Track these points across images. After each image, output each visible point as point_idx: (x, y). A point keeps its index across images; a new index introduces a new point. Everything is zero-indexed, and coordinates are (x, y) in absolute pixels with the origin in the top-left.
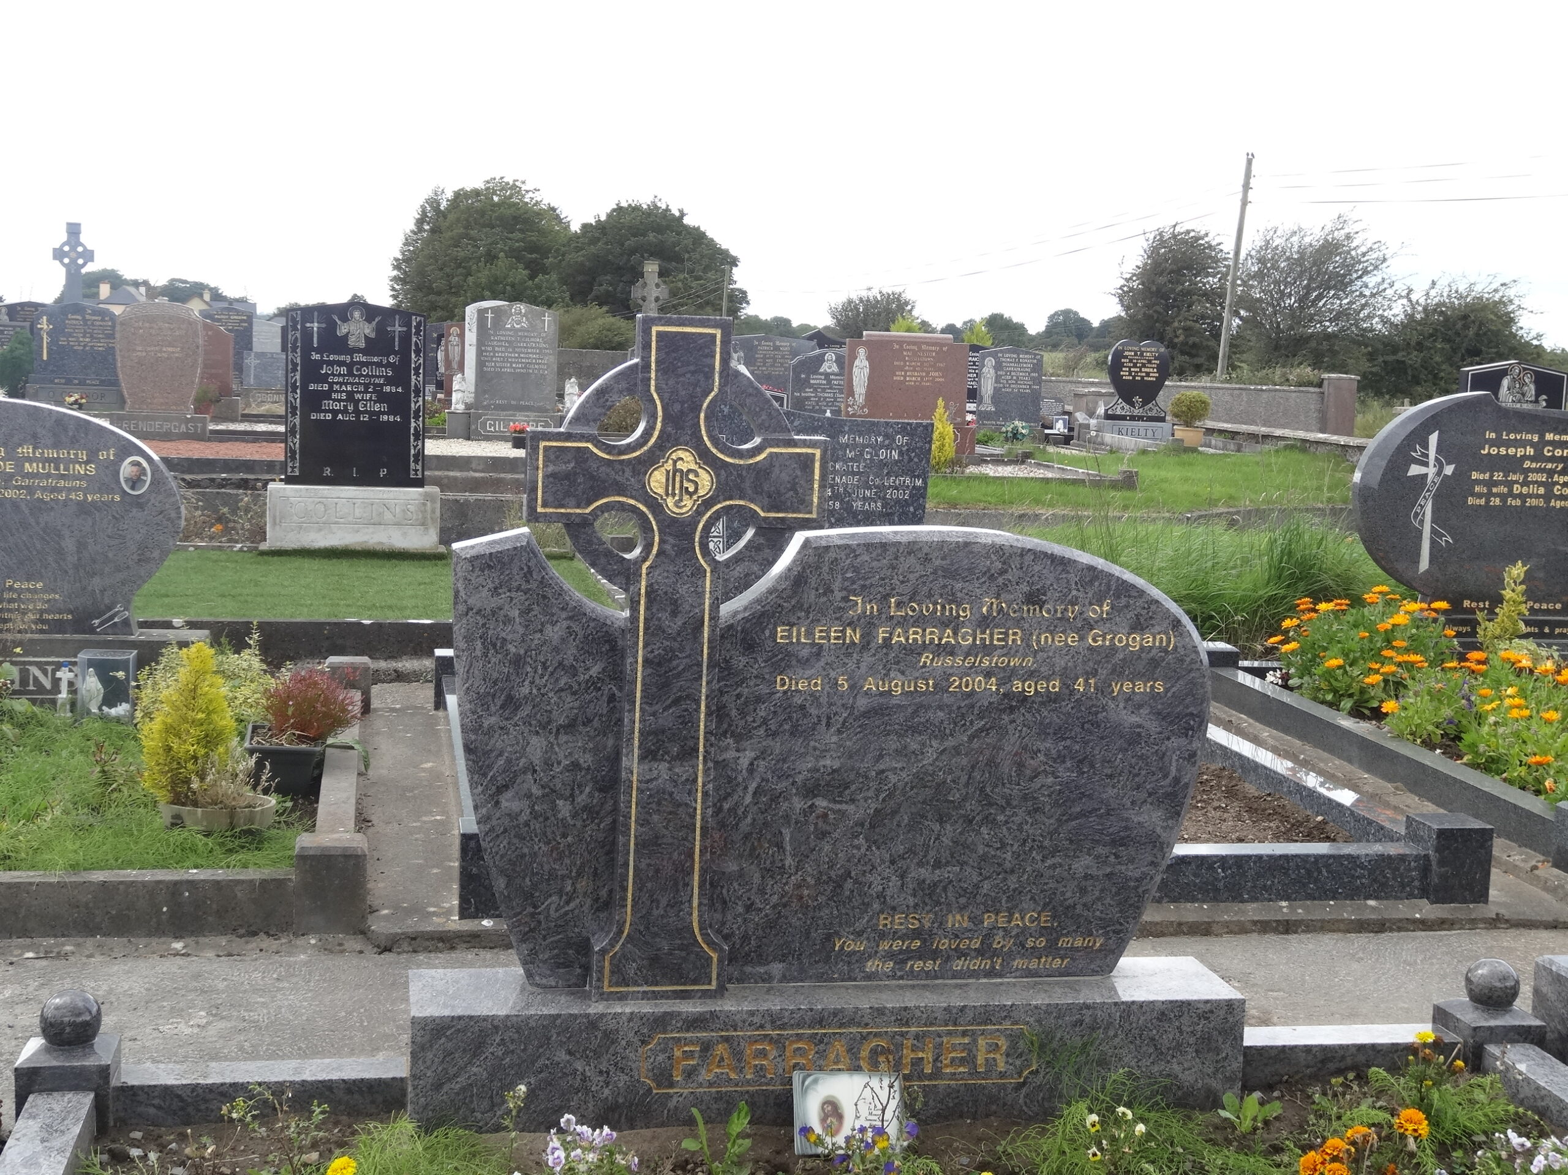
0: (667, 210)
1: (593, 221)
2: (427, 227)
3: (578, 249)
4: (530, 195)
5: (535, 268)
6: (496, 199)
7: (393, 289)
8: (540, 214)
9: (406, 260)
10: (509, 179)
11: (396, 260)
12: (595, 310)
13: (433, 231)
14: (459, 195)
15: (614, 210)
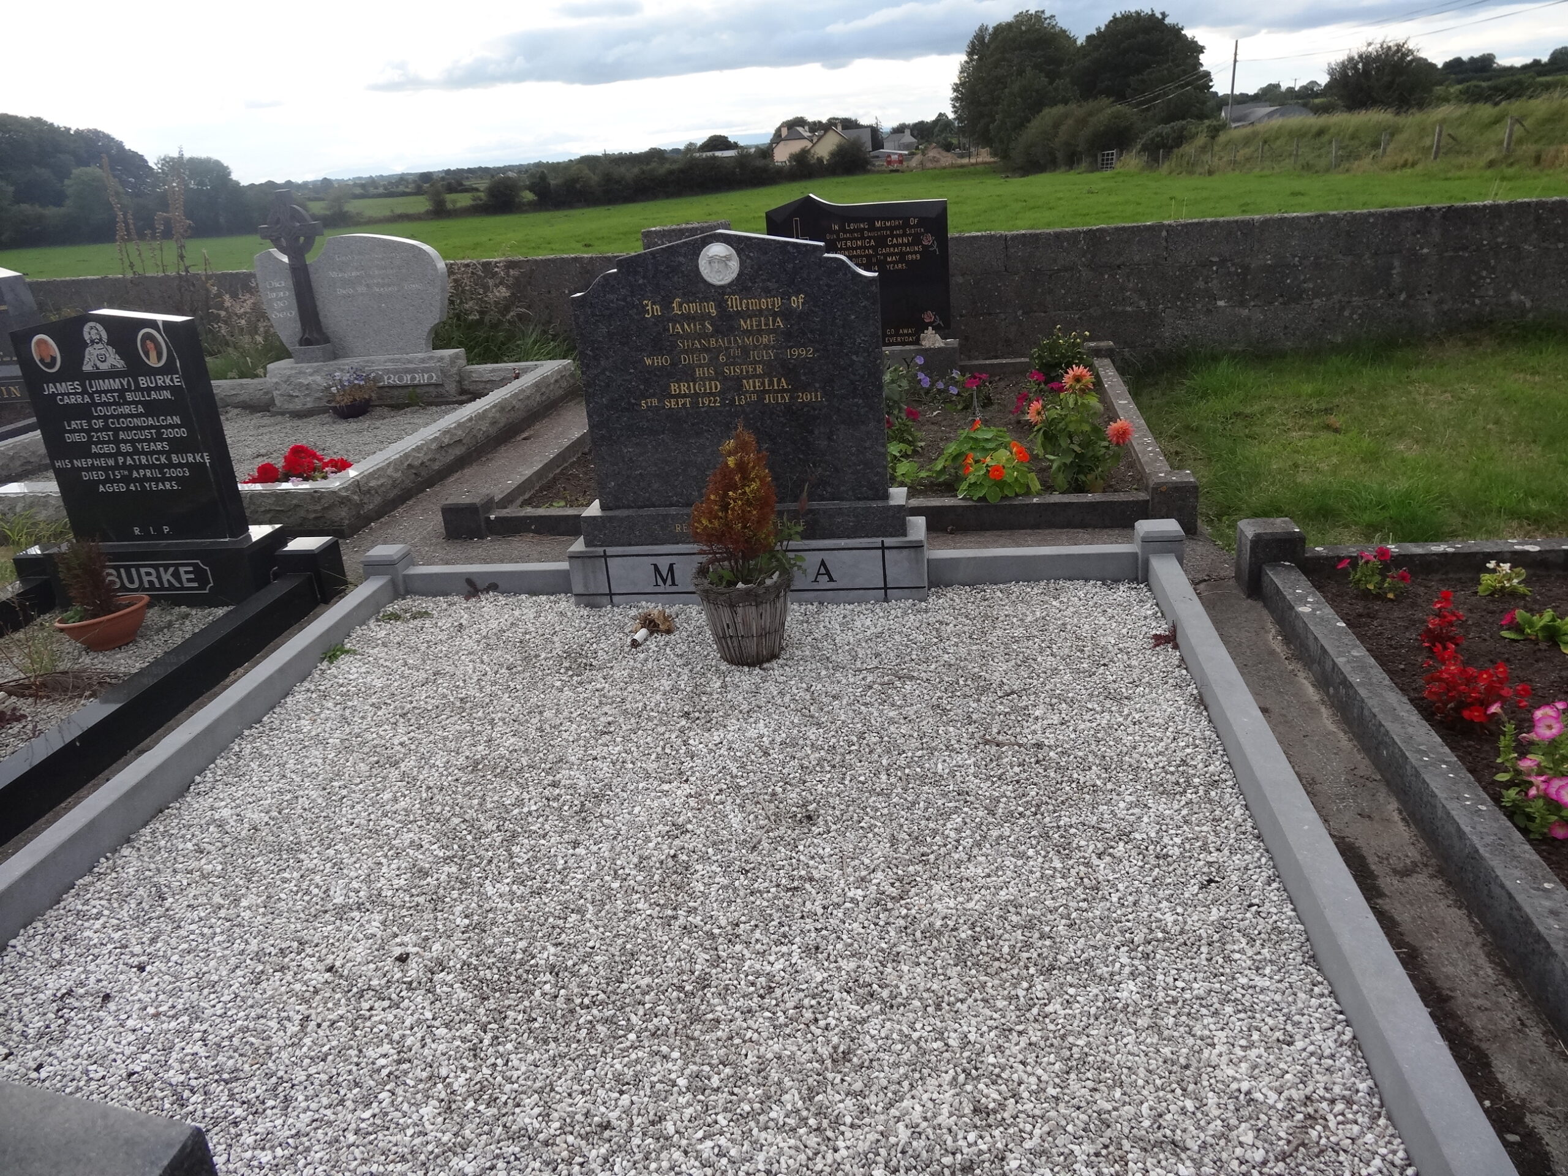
0: (1153, 15)
1: (1095, 32)
2: (976, 57)
3: (1085, 56)
4: (1048, 21)
5: (1052, 76)
6: (1023, 28)
7: (954, 106)
8: (1055, 34)
9: (962, 84)
10: (1032, 11)
11: (956, 84)
12: (1105, 101)
13: (980, 59)
14: (999, 29)
15: (1111, 22)
